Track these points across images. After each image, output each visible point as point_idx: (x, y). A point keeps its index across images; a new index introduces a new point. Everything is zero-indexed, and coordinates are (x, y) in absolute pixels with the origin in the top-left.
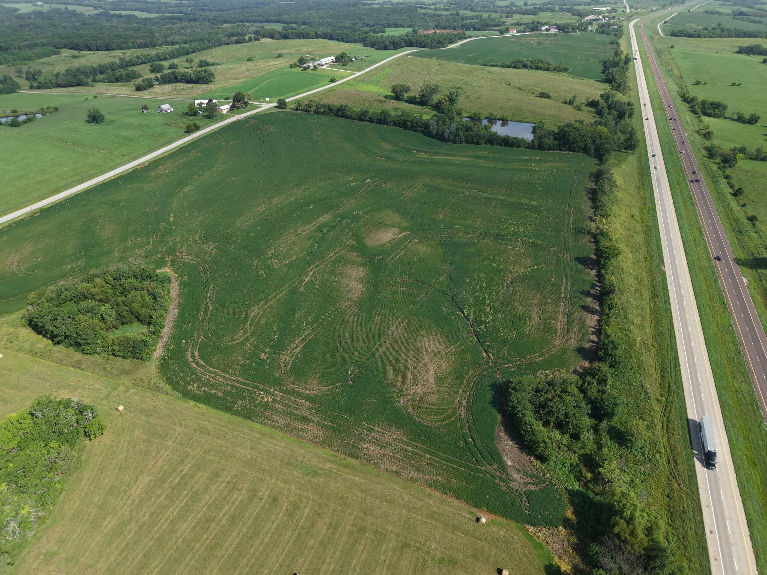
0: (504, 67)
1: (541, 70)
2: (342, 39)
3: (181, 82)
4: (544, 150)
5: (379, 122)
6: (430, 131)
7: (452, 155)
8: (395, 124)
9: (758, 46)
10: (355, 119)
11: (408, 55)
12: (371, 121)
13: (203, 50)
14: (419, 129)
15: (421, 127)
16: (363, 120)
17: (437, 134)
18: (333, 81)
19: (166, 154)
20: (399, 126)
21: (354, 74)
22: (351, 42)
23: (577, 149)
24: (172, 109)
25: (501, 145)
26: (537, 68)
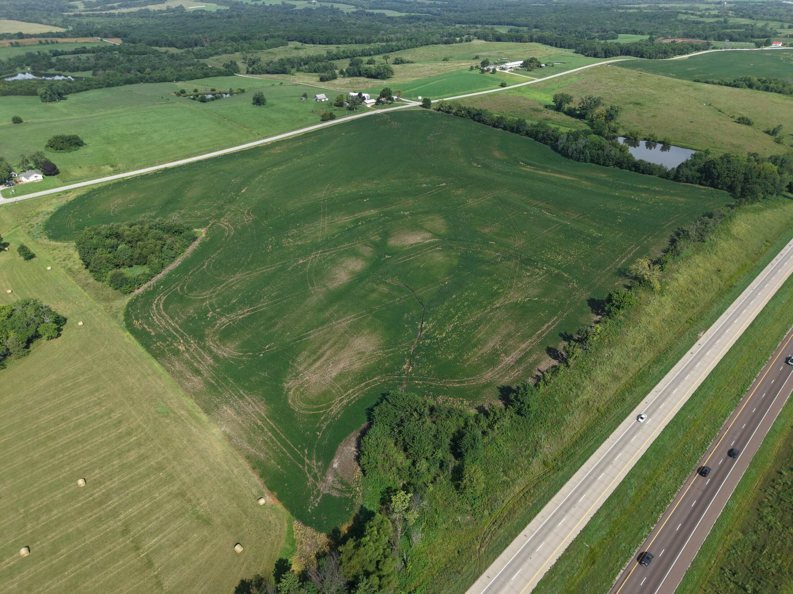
0: (721, 85)
1: (771, 91)
2: (556, 43)
3: (363, 76)
4: (680, 181)
5: (512, 130)
6: (557, 146)
7: (560, 173)
8: (527, 134)
10: (490, 125)
11: (610, 64)
12: (505, 128)
13: (408, 48)
14: (549, 142)
15: (551, 140)
16: (497, 127)
17: (563, 149)
18: (503, 85)
19: (291, 137)
20: (531, 137)
21: (533, 80)
22: (564, 48)
23: (720, 186)
24: (327, 99)
26: (767, 89)
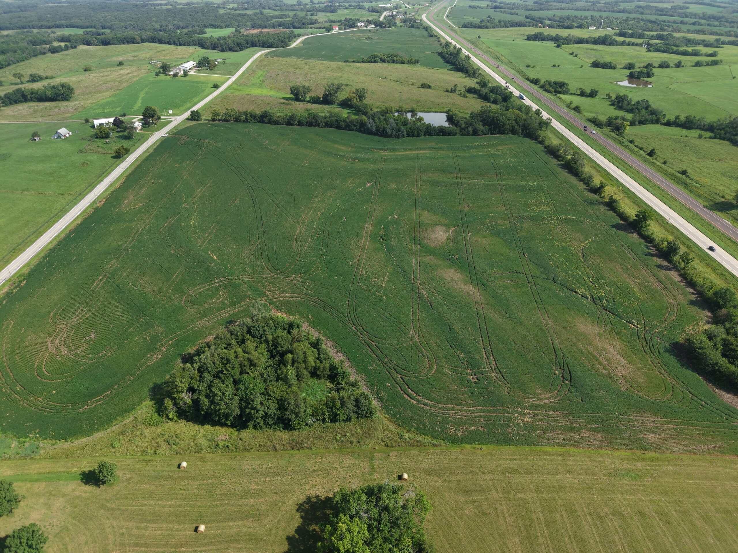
1: (397, 63)
5: (310, 124)
6: (368, 129)
7: (411, 150)
8: (327, 125)
9: (541, 34)
10: (283, 124)
12: (300, 124)
14: (354, 128)
15: (355, 126)
16: (292, 125)
17: (377, 130)
18: (216, 87)
19: (117, 186)
20: (331, 127)
21: (229, 78)
22: (184, 45)
24: (71, 133)
25: (439, 135)
26: (394, 62)
